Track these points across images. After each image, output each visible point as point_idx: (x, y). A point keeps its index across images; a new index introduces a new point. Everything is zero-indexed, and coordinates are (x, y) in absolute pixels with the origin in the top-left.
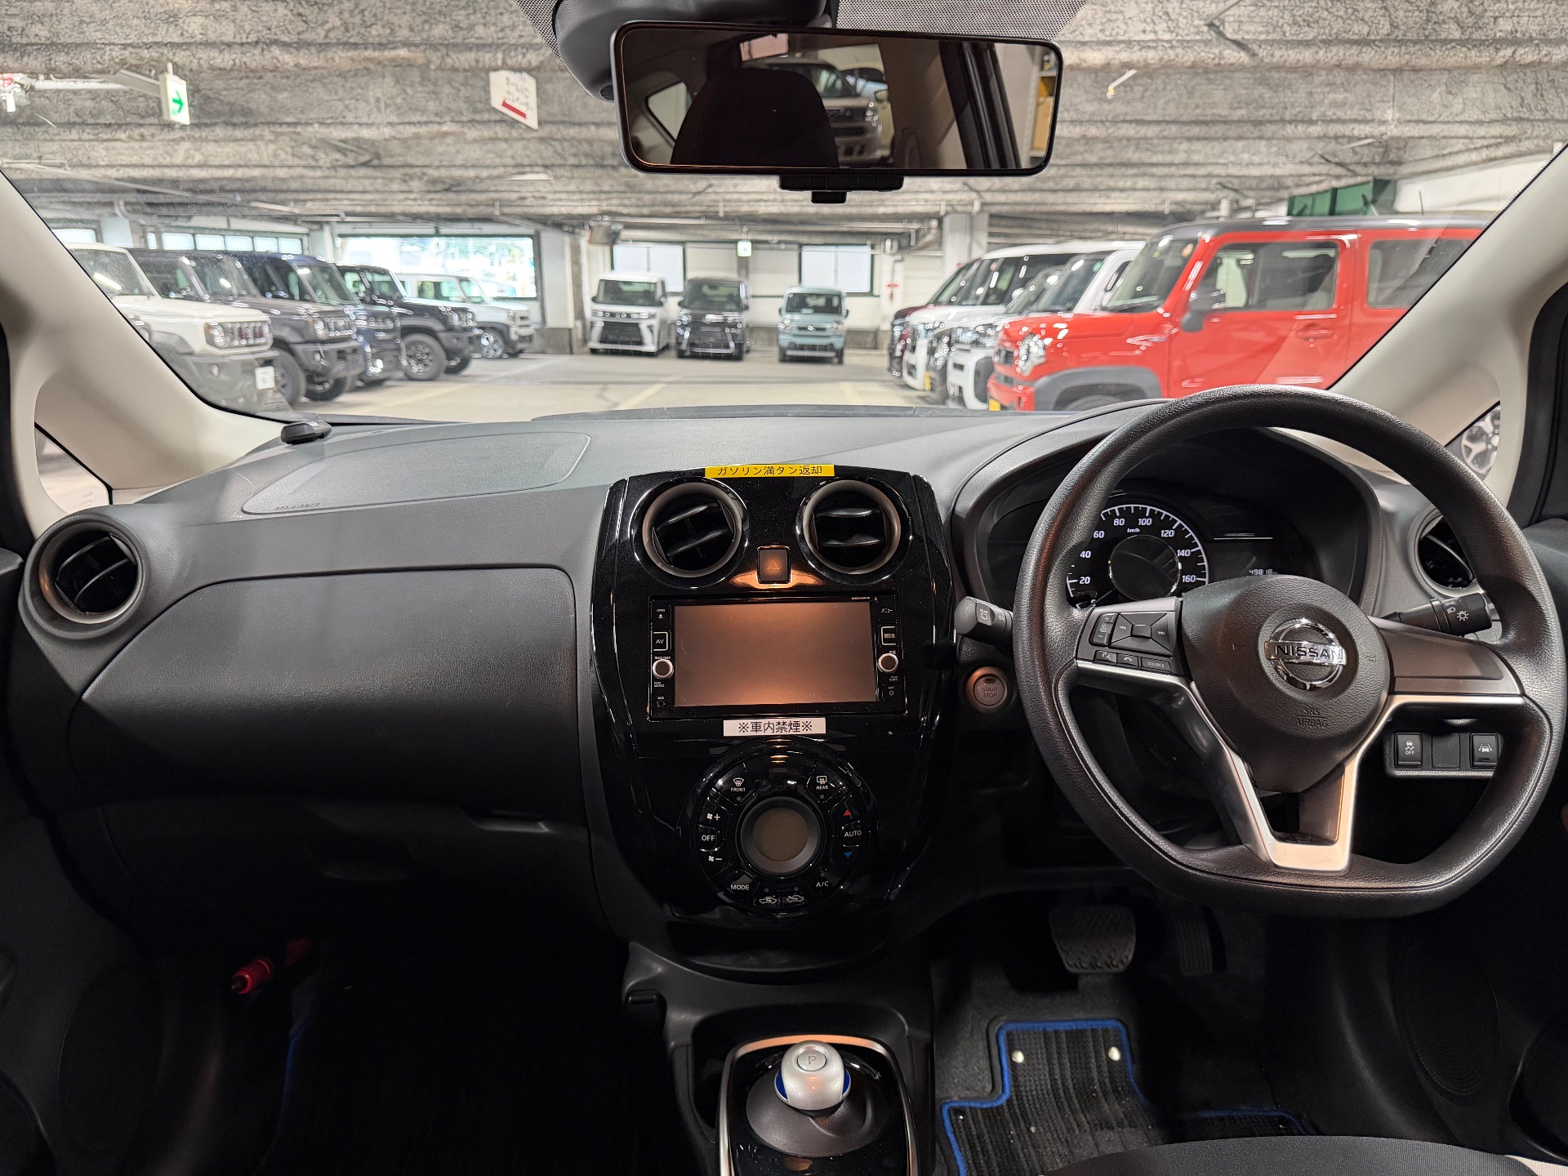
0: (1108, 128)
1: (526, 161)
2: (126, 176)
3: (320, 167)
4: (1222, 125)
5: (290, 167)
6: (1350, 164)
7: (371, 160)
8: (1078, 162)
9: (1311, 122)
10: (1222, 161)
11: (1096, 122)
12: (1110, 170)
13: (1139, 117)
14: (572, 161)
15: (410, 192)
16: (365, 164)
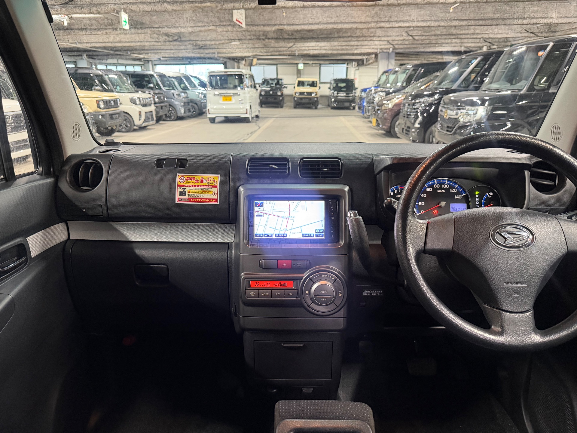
0: (448, 22)
1: (232, 38)
2: (93, 46)
3: (160, 42)
4: (490, 20)
5: (149, 42)
6: (536, 32)
7: (178, 39)
8: (433, 34)
9: (524, 18)
10: (487, 32)
11: (444, 20)
12: (445, 37)
13: (460, 18)
14: (249, 37)
15: (187, 49)
16: (175, 40)
